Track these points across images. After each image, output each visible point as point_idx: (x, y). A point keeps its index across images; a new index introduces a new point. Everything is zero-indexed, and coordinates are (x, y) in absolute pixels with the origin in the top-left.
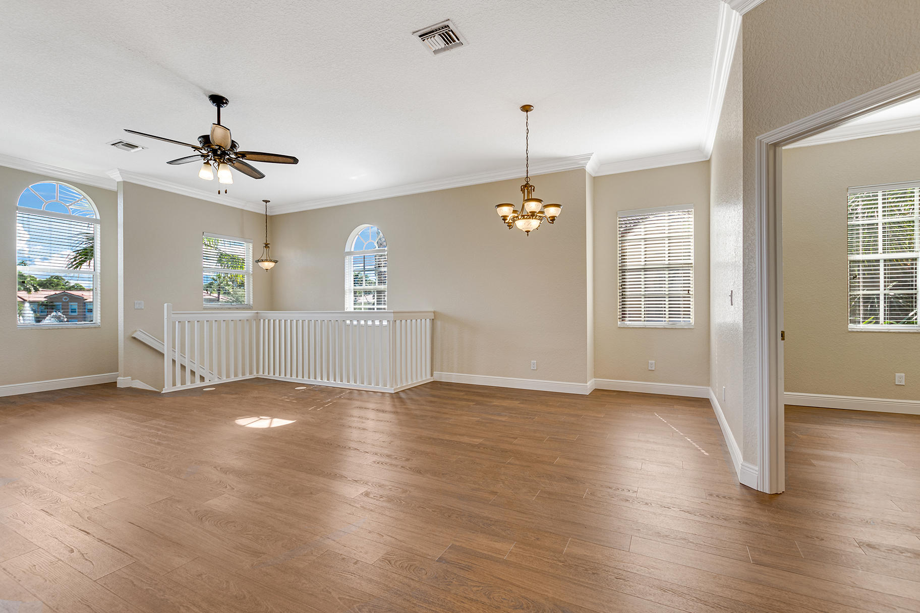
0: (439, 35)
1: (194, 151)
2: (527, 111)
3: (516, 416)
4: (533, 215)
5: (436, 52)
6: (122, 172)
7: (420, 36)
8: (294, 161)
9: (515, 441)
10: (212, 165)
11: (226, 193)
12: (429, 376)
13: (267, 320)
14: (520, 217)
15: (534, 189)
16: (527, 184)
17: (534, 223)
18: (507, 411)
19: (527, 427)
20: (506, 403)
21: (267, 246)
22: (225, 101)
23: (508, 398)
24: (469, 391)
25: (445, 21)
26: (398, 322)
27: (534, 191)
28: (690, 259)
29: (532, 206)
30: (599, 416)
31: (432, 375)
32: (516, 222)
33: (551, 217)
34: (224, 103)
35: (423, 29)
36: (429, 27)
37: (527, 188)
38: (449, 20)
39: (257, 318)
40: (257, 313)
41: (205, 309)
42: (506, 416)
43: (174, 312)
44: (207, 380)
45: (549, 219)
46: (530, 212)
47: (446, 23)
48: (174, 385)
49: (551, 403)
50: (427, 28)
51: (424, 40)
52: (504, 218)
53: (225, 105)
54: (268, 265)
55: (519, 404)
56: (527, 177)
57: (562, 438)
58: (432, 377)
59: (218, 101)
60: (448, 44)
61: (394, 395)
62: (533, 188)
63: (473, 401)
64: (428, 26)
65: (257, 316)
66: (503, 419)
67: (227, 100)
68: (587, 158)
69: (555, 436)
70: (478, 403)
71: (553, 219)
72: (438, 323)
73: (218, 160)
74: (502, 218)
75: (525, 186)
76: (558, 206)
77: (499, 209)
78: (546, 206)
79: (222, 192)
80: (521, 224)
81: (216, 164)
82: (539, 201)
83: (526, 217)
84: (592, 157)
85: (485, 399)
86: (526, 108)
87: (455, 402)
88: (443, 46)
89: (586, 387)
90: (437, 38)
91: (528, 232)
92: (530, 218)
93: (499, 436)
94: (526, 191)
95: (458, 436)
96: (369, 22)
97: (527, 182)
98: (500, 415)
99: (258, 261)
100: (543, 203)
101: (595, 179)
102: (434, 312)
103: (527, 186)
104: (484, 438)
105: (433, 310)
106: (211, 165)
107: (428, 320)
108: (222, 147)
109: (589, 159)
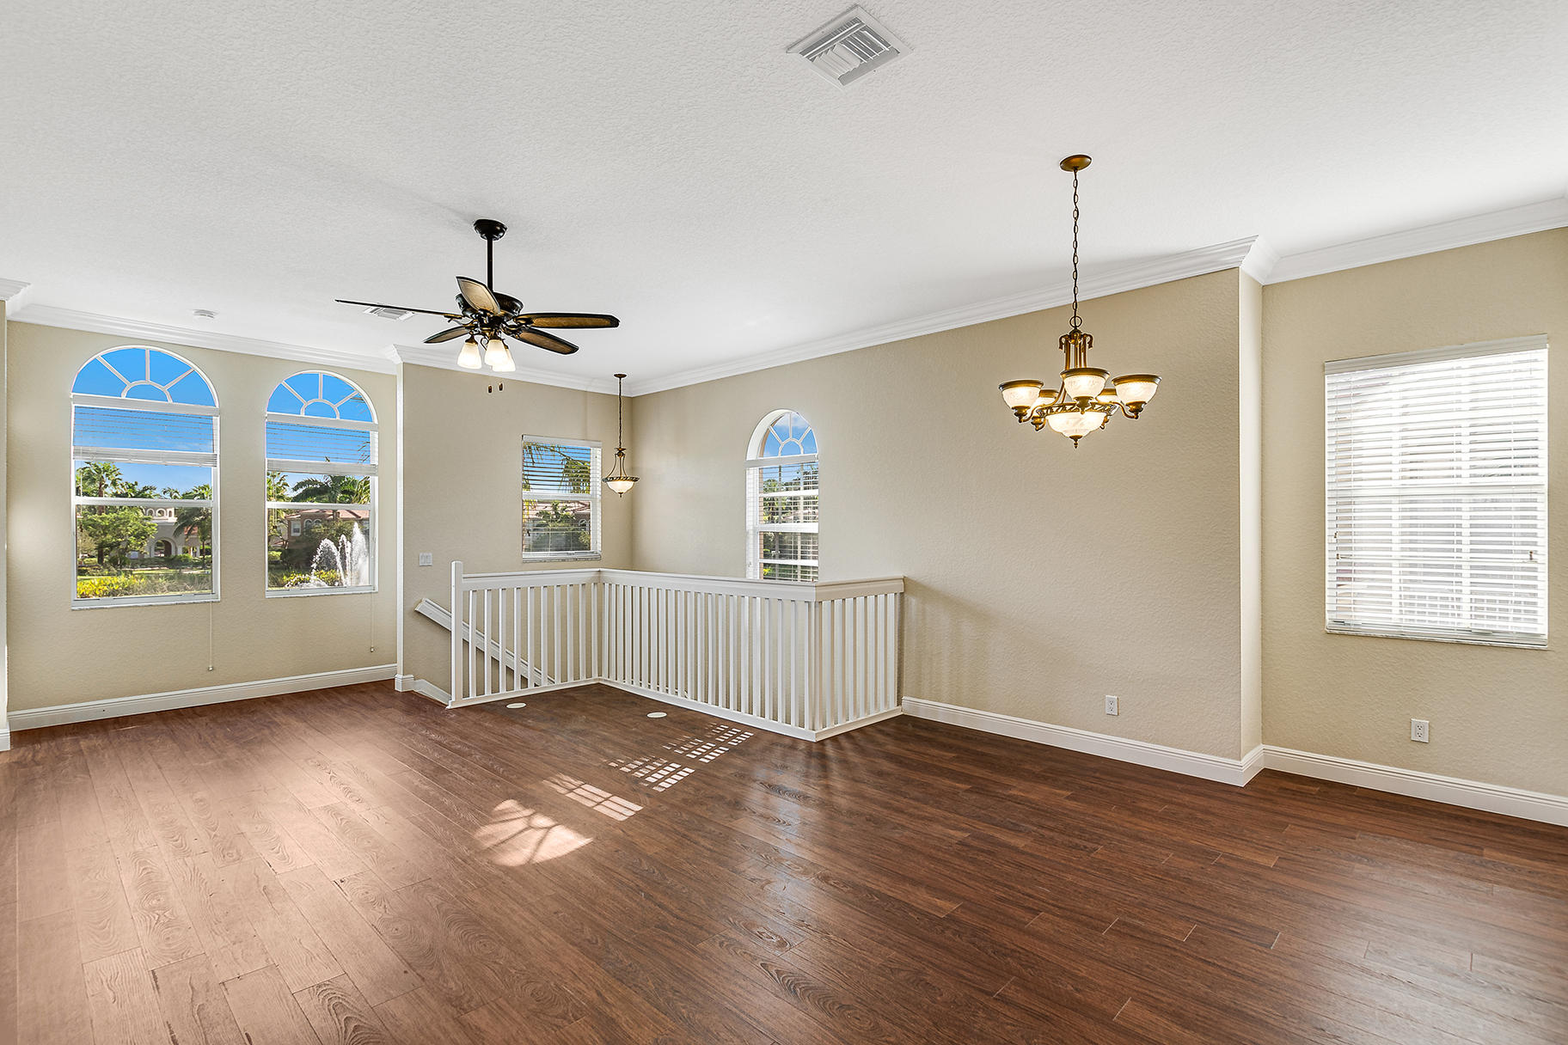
0: (844, 42)
1: (449, 321)
2: (1075, 169)
3: (1052, 838)
4: (1083, 403)
5: (844, 79)
6: (400, 350)
7: (803, 53)
8: (613, 322)
9: (1033, 922)
10: (479, 343)
11: (501, 389)
12: (893, 705)
13: (614, 586)
14: (1055, 409)
15: (1090, 343)
16: (1076, 331)
17: (1091, 421)
18: (1034, 820)
19: (1070, 878)
20: (1039, 793)
21: (620, 453)
22: (499, 228)
23: (1046, 779)
24: (967, 750)
25: (848, 11)
26: (826, 604)
27: (1090, 346)
28: (1536, 475)
29: (1082, 385)
30: (1262, 860)
31: (899, 703)
32: (1047, 417)
33: (1130, 404)
34: (497, 233)
35: (807, 37)
36: (818, 30)
37: (1075, 340)
38: (856, 6)
39: (599, 581)
40: (599, 571)
41: (526, 562)
42: (1029, 833)
43: (465, 576)
44: (531, 686)
45: (1127, 409)
46: (1078, 399)
47: (852, 14)
48: (466, 695)
49: (1144, 805)
50: (813, 33)
51: (812, 60)
52: (1020, 412)
53: (501, 234)
54: (623, 486)
55: (1068, 798)
56: (1075, 317)
57: (1154, 928)
58: (900, 707)
59: (490, 229)
60: (866, 58)
61: (814, 746)
62: (1088, 339)
63: (967, 778)
64: (815, 28)
65: (599, 577)
66: (1020, 842)
67: (502, 226)
68: (1243, 247)
69: (1135, 917)
70: (980, 789)
71: (1137, 408)
72: (913, 602)
73: (487, 334)
74: (1015, 411)
75: (1071, 336)
76: (1150, 378)
77: (1006, 393)
78: (1118, 381)
79: (496, 389)
80: (1060, 423)
81: (485, 341)
82: (1099, 372)
83: (1068, 407)
84: (1254, 246)
85: (994, 777)
86: (1074, 164)
87: (929, 779)
88: (857, 64)
89: (1238, 770)
90: (839, 48)
91: (1076, 438)
92: (1077, 410)
93: (1001, 899)
94: (1072, 346)
95: (908, 887)
96: (694, 43)
97: (1076, 327)
98: (1015, 829)
99: (606, 480)
100: (1107, 376)
101: (1266, 292)
102: (904, 579)
103: (1075, 334)
104: (964, 898)
105: (901, 575)
106: (477, 343)
107: (891, 596)
108: (489, 312)
109: (1248, 249)
